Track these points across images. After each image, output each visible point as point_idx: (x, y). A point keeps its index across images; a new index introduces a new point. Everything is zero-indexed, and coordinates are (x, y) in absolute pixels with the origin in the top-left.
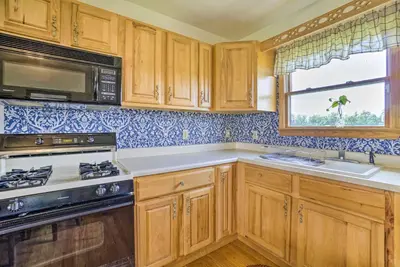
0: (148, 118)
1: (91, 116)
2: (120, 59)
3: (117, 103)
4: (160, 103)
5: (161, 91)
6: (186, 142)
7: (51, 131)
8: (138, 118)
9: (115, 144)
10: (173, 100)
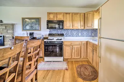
0: (71, 31)
1: (60, 31)
2: (63, 21)
3: (63, 29)
4: (71, 28)
5: (71, 25)
6: (80, 36)
7: (54, 33)
8: (69, 31)
9: (63, 35)
10: (74, 27)
